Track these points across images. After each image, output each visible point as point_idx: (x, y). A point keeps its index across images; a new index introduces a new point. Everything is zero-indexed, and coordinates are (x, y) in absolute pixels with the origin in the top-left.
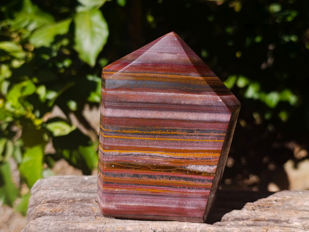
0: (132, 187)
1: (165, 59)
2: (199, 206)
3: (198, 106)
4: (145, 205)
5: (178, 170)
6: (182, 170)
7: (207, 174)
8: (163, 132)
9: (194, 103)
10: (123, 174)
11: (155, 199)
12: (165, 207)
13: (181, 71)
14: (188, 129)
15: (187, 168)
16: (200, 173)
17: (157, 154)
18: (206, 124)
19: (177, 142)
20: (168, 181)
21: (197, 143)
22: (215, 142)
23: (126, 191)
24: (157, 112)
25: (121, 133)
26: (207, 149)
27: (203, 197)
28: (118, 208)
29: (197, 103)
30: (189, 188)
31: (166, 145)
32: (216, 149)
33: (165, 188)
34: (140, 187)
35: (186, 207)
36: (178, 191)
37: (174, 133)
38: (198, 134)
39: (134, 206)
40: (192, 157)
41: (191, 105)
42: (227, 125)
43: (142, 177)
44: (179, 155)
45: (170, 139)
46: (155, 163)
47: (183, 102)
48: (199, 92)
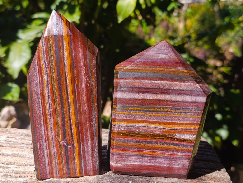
0: (135, 150)
1: (160, 58)
2: (184, 165)
3: (183, 90)
4: (144, 164)
5: (168, 138)
6: (172, 138)
7: (189, 142)
8: (158, 110)
9: (180, 89)
10: (129, 141)
11: (152, 159)
12: (159, 166)
13: (172, 66)
14: (176, 107)
15: (175, 136)
16: (184, 140)
17: (154, 125)
18: (189, 104)
19: (168, 117)
20: (161, 146)
21: (182, 117)
22: (195, 117)
23: (130, 153)
24: (154, 95)
25: (129, 110)
26: (190, 122)
27: (186, 158)
28: (124, 166)
29: (183, 88)
30: (176, 152)
31: (160, 119)
32: (196, 122)
33: (159, 151)
34: (140, 150)
35: (174, 166)
36: (168, 154)
37: (166, 110)
38: (183, 111)
39: (136, 165)
40: (179, 128)
41: (178, 90)
42: (204, 105)
43: (142, 143)
44: (170, 127)
45: (163, 115)
46: (152, 133)
47: (172, 88)
48: (184, 81)
